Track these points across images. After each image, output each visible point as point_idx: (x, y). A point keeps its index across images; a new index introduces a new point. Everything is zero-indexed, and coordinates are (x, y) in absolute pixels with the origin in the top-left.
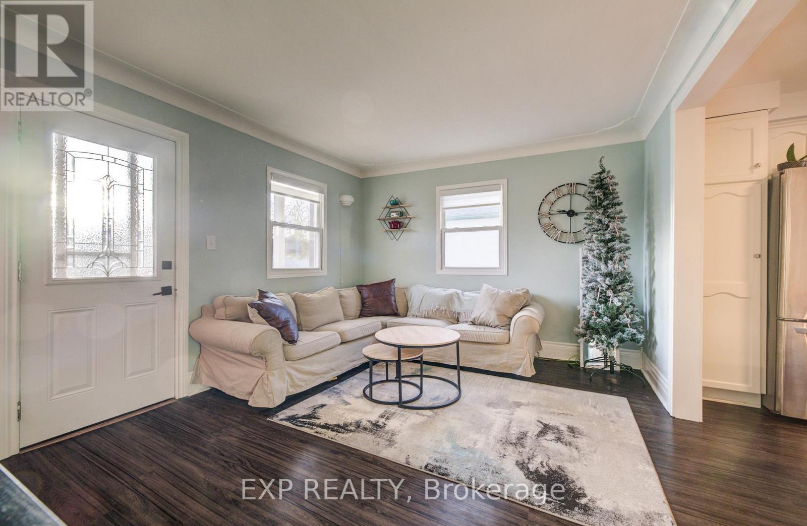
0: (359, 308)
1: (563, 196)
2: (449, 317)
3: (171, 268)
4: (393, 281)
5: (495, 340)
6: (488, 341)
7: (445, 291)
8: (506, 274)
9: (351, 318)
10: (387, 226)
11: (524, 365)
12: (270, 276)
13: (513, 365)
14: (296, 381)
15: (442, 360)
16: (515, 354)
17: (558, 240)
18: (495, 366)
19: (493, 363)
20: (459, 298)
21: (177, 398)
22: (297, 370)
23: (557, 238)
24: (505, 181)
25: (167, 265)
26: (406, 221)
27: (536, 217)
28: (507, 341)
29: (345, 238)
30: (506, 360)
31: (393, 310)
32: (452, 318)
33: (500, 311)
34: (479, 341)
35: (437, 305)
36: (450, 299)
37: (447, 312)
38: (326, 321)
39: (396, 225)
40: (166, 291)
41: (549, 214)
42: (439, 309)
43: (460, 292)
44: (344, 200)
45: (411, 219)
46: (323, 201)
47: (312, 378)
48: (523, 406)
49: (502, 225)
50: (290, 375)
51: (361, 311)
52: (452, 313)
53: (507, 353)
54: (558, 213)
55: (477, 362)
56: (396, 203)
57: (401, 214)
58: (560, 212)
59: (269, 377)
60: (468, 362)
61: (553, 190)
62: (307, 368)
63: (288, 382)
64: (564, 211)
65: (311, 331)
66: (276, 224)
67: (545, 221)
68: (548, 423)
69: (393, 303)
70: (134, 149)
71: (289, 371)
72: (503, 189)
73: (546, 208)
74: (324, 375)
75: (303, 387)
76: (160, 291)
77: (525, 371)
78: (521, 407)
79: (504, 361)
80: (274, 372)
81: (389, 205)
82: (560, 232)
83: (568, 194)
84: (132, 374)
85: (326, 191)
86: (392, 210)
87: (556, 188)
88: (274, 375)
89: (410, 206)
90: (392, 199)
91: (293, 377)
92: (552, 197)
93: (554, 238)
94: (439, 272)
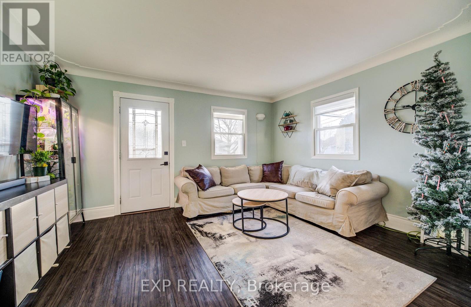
0: (261, 177)
1: (408, 93)
2: (310, 187)
3: (167, 155)
4: (282, 162)
5: (324, 205)
6: (320, 206)
7: (310, 169)
8: (358, 159)
9: (255, 182)
10: (283, 129)
11: (343, 227)
12: (213, 158)
13: (336, 226)
14: (204, 208)
15: (295, 213)
16: (337, 218)
17: (402, 131)
18: (325, 224)
19: (323, 221)
20: (317, 175)
21: (170, 207)
22: (205, 204)
23: (401, 129)
24: (356, 90)
25: (166, 153)
26: (294, 125)
27: (383, 113)
28: (333, 208)
29: (260, 137)
30: (331, 221)
31: (278, 179)
32: (312, 188)
33: (332, 186)
34: (314, 204)
35: (302, 178)
36: (311, 175)
37: (309, 184)
38: (236, 182)
39: (288, 128)
40: (166, 164)
41: (395, 110)
42: (304, 181)
43: (319, 170)
44: (259, 117)
45: (297, 123)
46: (244, 119)
47: (215, 209)
48: (319, 254)
49: (355, 122)
50: (200, 205)
51: (262, 178)
52: (312, 184)
53: (332, 216)
54: (403, 108)
55: (313, 218)
56: (287, 115)
57: (291, 121)
58: (404, 107)
59: (190, 204)
60: (308, 217)
61: (398, 90)
62: (212, 204)
63: (199, 208)
64: (408, 106)
65: (227, 186)
66: (217, 133)
67: (391, 116)
68: (321, 269)
69: (280, 176)
70: (156, 110)
71: (200, 203)
72: (356, 97)
73: (391, 106)
74: (222, 209)
75: (209, 212)
76: (164, 163)
77: (343, 231)
78: (317, 254)
79: (330, 221)
80: (192, 202)
81: (284, 117)
82: (404, 124)
83: (413, 91)
84: (154, 195)
85: (246, 113)
86: (287, 119)
87: (401, 88)
88: (191, 203)
89: (296, 116)
90: (285, 113)
91: (203, 206)
92: (398, 96)
93: (399, 130)
94: (313, 157)
